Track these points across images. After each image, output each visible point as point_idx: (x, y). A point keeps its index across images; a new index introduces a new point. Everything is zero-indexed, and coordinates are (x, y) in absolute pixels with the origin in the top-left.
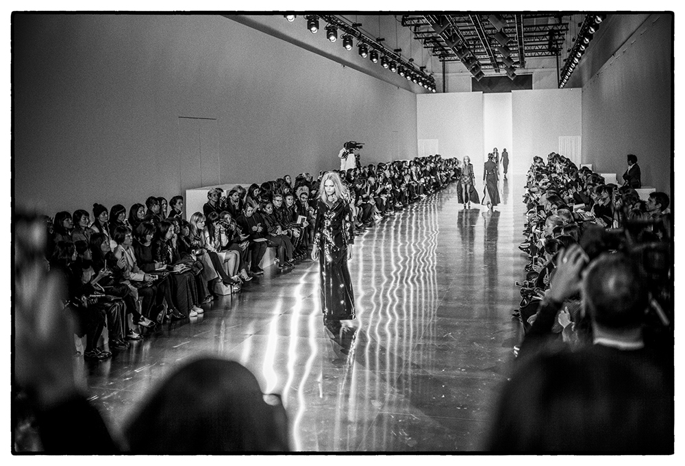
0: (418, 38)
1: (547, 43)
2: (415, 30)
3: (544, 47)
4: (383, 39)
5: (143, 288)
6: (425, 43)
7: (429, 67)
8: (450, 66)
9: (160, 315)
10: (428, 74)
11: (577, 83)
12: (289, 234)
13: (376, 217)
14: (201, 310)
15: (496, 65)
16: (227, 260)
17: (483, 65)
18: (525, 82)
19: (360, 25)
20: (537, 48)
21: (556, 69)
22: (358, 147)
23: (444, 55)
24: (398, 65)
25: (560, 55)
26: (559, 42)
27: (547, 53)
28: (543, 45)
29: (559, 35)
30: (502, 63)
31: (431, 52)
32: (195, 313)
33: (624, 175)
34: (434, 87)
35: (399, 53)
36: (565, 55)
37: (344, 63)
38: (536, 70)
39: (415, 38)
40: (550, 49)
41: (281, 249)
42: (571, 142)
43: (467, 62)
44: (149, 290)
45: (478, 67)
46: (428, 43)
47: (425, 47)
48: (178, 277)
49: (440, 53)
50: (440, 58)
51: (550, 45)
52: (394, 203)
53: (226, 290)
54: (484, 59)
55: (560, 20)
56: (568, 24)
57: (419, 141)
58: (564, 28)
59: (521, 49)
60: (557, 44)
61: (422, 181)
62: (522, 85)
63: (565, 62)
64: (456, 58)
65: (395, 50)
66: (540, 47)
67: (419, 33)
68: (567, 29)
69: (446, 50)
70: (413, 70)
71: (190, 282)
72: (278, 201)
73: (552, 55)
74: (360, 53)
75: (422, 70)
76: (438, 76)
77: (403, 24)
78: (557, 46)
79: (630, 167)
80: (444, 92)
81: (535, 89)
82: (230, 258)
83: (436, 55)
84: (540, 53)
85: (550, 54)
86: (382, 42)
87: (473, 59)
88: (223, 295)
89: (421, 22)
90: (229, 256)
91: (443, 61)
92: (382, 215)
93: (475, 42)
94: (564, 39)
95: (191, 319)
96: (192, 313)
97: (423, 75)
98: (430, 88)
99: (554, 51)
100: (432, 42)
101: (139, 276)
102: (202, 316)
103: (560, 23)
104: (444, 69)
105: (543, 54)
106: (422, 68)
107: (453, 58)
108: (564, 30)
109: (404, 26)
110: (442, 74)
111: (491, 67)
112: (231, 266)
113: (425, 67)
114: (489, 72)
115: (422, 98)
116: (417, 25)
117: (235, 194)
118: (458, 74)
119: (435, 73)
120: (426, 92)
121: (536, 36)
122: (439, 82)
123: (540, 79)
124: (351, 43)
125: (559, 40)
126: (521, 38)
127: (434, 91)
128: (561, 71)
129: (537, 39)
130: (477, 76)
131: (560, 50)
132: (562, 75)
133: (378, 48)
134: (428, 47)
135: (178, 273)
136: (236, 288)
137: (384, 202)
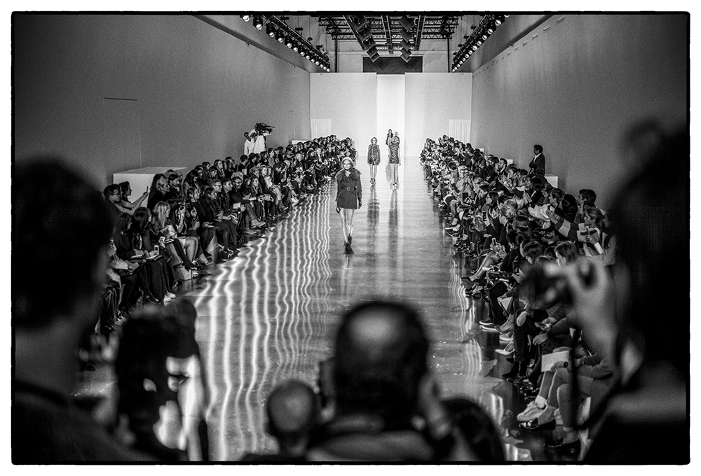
1: (439, 26)
3: (437, 31)
4: (288, 19)
5: (127, 276)
6: (320, 21)
7: (324, 47)
8: (342, 44)
9: (139, 301)
10: (323, 53)
11: (467, 69)
13: (293, 200)
14: (173, 296)
15: (391, 46)
16: (186, 247)
17: (378, 46)
18: (415, 65)
20: (430, 31)
21: (446, 53)
22: (267, 129)
23: (337, 34)
24: (299, 44)
25: (451, 38)
26: (451, 26)
27: (438, 36)
28: (436, 28)
29: (453, 20)
30: (396, 45)
31: (325, 30)
32: (168, 299)
33: (530, 164)
34: (328, 66)
35: (300, 31)
36: (458, 39)
37: (249, 42)
38: (427, 52)
40: (442, 32)
42: (461, 125)
43: (364, 45)
44: (131, 278)
45: (374, 48)
46: (323, 20)
47: (320, 25)
48: (153, 264)
49: (333, 30)
50: (332, 36)
51: (442, 28)
52: (306, 185)
53: (188, 275)
54: (380, 40)
57: (311, 120)
59: (420, 33)
60: (449, 28)
61: (326, 162)
62: (413, 67)
63: (460, 48)
64: (352, 37)
65: (297, 29)
66: (433, 30)
69: (339, 29)
70: (311, 49)
71: (163, 269)
72: (217, 187)
73: (444, 38)
74: (268, 32)
75: (319, 49)
76: (331, 54)
78: (450, 30)
79: (536, 157)
80: (336, 72)
81: (425, 72)
82: (189, 243)
83: (330, 33)
84: (432, 36)
85: (441, 37)
86: (286, 21)
87: (371, 40)
88: (184, 280)
90: (189, 242)
91: (336, 39)
92: (298, 198)
93: (370, 22)
94: (457, 24)
95: (165, 304)
96: (166, 299)
97: (320, 54)
98: (325, 68)
99: (446, 34)
100: (327, 20)
101: (123, 265)
104: (336, 48)
105: (435, 37)
106: (319, 47)
107: (345, 37)
110: (334, 53)
111: (385, 48)
112: (191, 251)
113: (321, 46)
114: (384, 53)
115: (315, 77)
118: (349, 53)
119: (330, 52)
120: (319, 70)
121: (431, 20)
122: (332, 61)
123: (430, 61)
124: (261, 22)
125: (452, 24)
126: (422, 23)
127: (328, 70)
128: (453, 57)
129: (431, 23)
130: (373, 58)
131: (451, 33)
132: (454, 60)
133: (283, 27)
134: (323, 25)
135: (153, 260)
136: (195, 273)
137: (300, 185)
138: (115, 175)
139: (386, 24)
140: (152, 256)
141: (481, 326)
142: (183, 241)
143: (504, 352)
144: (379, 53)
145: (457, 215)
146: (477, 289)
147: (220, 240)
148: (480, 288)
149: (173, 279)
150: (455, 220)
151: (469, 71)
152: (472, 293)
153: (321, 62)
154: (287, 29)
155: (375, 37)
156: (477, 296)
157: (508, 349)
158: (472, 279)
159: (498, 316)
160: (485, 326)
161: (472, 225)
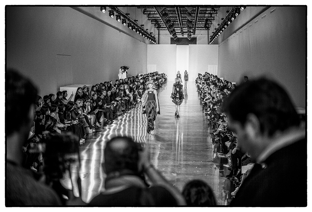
0: (149, 20)
2: (148, 16)
3: (203, 26)
4: (137, 21)
5: (63, 130)
7: (153, 33)
10: (153, 36)
11: (216, 43)
12: (110, 107)
13: (138, 99)
14: (84, 140)
15: (183, 33)
16: (90, 119)
17: (177, 33)
18: (193, 41)
19: (129, 14)
20: (200, 26)
21: (207, 36)
24: (142, 32)
25: (209, 30)
26: (209, 24)
27: (204, 28)
29: (210, 21)
30: (185, 32)
31: (154, 26)
32: (82, 141)
34: (155, 42)
35: (143, 26)
36: (212, 30)
37: (120, 31)
38: (198, 36)
39: (148, 20)
40: (205, 27)
41: (108, 114)
42: (213, 67)
43: (171, 32)
45: (175, 34)
46: (153, 22)
48: (75, 126)
49: (158, 26)
50: (157, 28)
51: (205, 25)
53: (91, 131)
54: (178, 30)
55: (211, 15)
56: (214, 17)
57: (148, 65)
58: (213, 18)
59: (195, 27)
60: (209, 25)
62: (192, 42)
63: (213, 34)
64: (166, 29)
65: (141, 25)
67: (150, 17)
68: (214, 19)
69: (160, 25)
70: (147, 34)
71: (80, 128)
72: (104, 93)
73: (206, 29)
74: (129, 27)
75: (151, 34)
76: (157, 36)
77: (144, 13)
80: (159, 44)
81: (198, 44)
82: (92, 118)
86: (137, 22)
87: (174, 30)
88: (89, 133)
89: (152, 13)
91: (159, 30)
92: (140, 99)
94: (212, 23)
96: (81, 141)
97: (151, 36)
99: (207, 27)
100: (155, 22)
101: (62, 125)
102: (84, 142)
103: (211, 17)
104: (159, 33)
105: (202, 29)
106: (151, 33)
107: (163, 29)
108: (213, 20)
109: (144, 14)
110: (158, 36)
111: (180, 34)
112: (92, 121)
113: (152, 33)
114: (180, 36)
115: (150, 46)
116: (150, 14)
117: (85, 89)
118: (165, 36)
119: (156, 35)
120: (151, 43)
121: (200, 21)
122: (157, 39)
123: (200, 39)
124: (126, 23)
125: (210, 23)
126: (196, 23)
127: (155, 43)
128: (210, 37)
129: (200, 23)
130: (175, 38)
131: (209, 27)
132: (210, 39)
133: (135, 24)
134: (153, 24)
135: (75, 124)
136: (94, 130)
137: (141, 93)
138: (60, 88)
139: (180, 23)
140: (75, 122)
141: (218, 155)
142: (89, 116)
143: (227, 166)
144: (177, 35)
145: (210, 107)
146: (217, 139)
147: (105, 116)
148: (218, 138)
149: (84, 133)
150: (209, 109)
151: (217, 44)
152: (214, 140)
153: (152, 40)
154: (137, 25)
155: (176, 29)
156: (217, 142)
157: (229, 165)
158: (215, 134)
159: (225, 150)
160: (219, 155)
161: (216, 111)
